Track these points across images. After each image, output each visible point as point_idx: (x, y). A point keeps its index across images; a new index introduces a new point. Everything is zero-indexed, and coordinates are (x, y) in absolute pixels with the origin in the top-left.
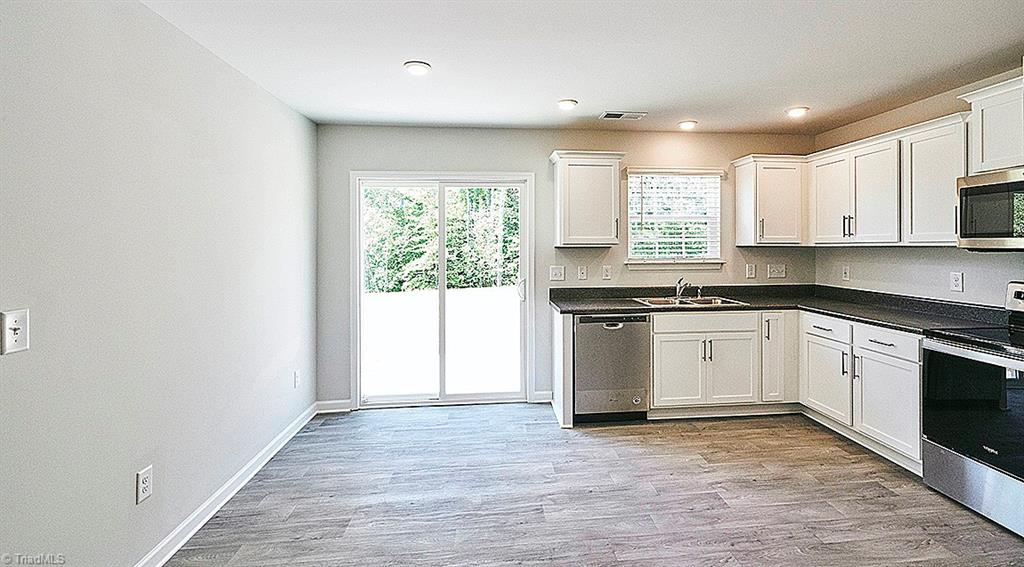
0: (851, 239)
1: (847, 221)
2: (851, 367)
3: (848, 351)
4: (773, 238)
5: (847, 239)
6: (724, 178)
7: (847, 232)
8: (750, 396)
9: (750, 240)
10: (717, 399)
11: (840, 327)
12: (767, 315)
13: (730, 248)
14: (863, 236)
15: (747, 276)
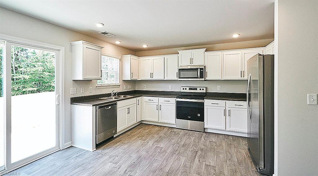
0: (152, 78)
1: (151, 74)
2: (159, 108)
3: (158, 105)
4: (134, 78)
5: (151, 78)
6: (120, 60)
7: (151, 77)
8: (135, 122)
9: (129, 78)
10: (130, 124)
11: (155, 99)
12: (138, 98)
13: (121, 81)
14: (155, 78)
15: (129, 88)
